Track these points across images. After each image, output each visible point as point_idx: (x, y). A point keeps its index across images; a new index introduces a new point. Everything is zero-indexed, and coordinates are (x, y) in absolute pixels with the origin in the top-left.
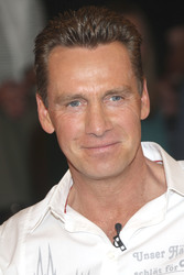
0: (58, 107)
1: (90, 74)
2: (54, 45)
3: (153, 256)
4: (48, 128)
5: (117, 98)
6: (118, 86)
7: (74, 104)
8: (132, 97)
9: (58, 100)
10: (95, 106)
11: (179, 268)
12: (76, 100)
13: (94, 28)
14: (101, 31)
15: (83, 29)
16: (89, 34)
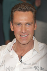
0: (15, 25)
1: (23, 18)
2: (16, 10)
3: (28, 64)
5: (29, 25)
7: (19, 25)
8: (32, 25)
9: (15, 23)
10: (24, 26)
11: (34, 68)
12: (19, 24)
13: (25, 7)
14: (27, 8)
15: (23, 7)
16: (24, 9)
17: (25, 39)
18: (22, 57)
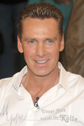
0: (25, 43)
1: (40, 31)
2: (26, 17)
3: (49, 112)
4: (21, 51)
5: (51, 41)
6: (51, 37)
7: (32, 42)
8: (57, 42)
9: (26, 40)
10: (41, 44)
11: (59, 118)
13: (44, 11)
14: (47, 13)
15: (39, 11)
16: (42, 14)
17: (44, 67)
18: (38, 99)
